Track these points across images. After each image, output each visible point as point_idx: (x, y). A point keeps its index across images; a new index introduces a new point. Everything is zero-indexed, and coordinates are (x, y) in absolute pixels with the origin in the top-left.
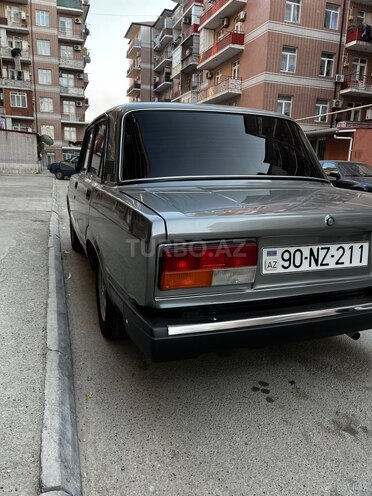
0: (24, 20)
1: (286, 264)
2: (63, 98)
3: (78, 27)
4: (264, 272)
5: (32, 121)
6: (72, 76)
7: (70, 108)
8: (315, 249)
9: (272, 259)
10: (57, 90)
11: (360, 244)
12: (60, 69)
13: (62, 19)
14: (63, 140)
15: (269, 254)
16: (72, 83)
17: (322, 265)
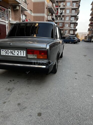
0: (64, 5)
1: (6, 53)
2: (71, 23)
3: (77, 5)
4: (1, 54)
5: (63, 29)
6: (74, 17)
7: (72, 26)
8: (12, 51)
9: (3, 52)
10: (70, 21)
11: (23, 51)
12: (71, 16)
13: (73, 3)
14: (69, 34)
15: (2, 51)
16: (74, 19)
17: (14, 54)
